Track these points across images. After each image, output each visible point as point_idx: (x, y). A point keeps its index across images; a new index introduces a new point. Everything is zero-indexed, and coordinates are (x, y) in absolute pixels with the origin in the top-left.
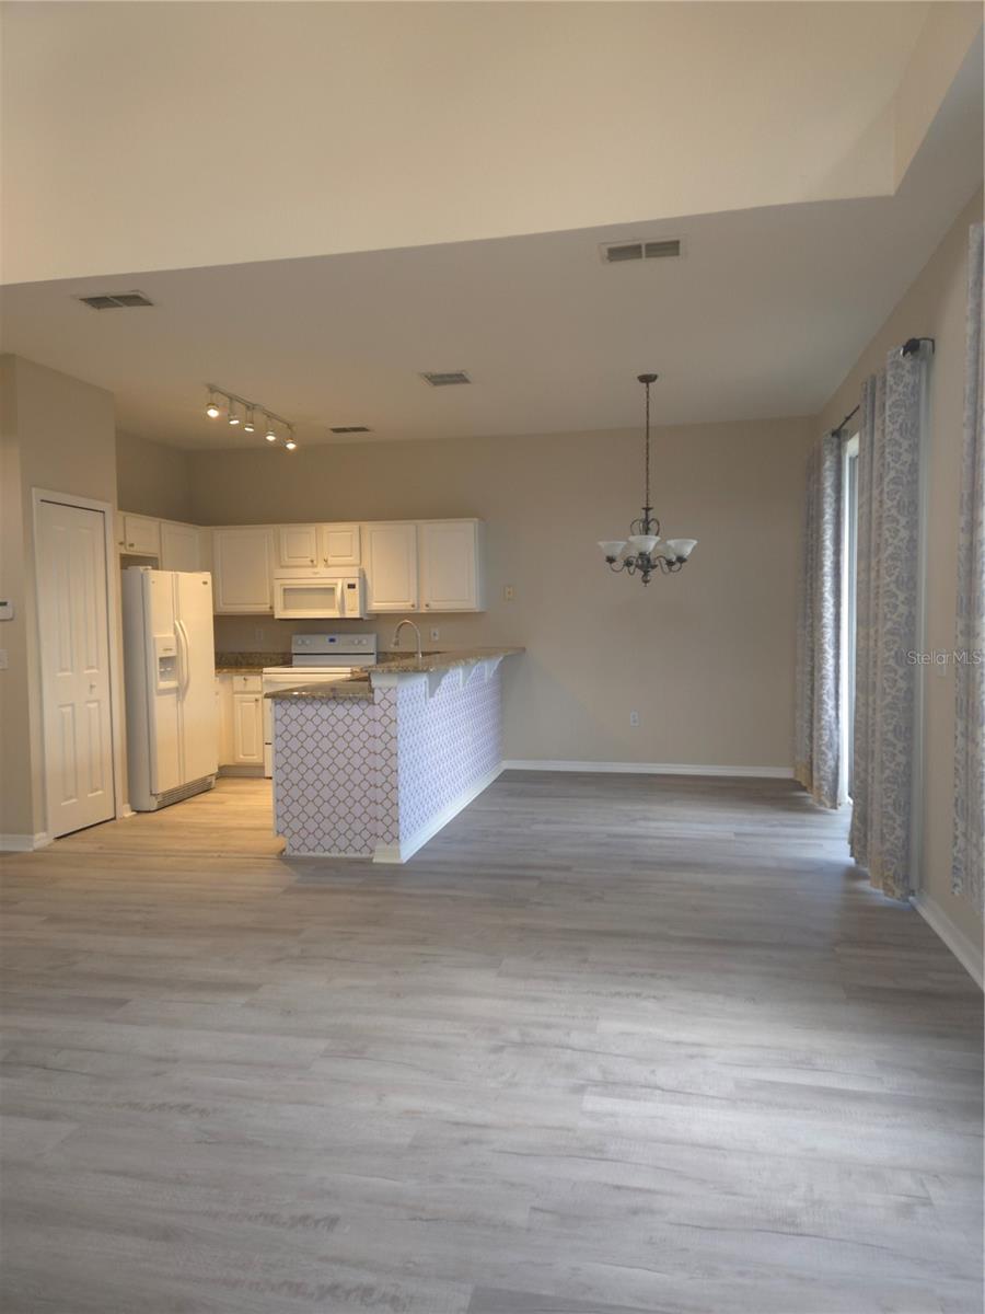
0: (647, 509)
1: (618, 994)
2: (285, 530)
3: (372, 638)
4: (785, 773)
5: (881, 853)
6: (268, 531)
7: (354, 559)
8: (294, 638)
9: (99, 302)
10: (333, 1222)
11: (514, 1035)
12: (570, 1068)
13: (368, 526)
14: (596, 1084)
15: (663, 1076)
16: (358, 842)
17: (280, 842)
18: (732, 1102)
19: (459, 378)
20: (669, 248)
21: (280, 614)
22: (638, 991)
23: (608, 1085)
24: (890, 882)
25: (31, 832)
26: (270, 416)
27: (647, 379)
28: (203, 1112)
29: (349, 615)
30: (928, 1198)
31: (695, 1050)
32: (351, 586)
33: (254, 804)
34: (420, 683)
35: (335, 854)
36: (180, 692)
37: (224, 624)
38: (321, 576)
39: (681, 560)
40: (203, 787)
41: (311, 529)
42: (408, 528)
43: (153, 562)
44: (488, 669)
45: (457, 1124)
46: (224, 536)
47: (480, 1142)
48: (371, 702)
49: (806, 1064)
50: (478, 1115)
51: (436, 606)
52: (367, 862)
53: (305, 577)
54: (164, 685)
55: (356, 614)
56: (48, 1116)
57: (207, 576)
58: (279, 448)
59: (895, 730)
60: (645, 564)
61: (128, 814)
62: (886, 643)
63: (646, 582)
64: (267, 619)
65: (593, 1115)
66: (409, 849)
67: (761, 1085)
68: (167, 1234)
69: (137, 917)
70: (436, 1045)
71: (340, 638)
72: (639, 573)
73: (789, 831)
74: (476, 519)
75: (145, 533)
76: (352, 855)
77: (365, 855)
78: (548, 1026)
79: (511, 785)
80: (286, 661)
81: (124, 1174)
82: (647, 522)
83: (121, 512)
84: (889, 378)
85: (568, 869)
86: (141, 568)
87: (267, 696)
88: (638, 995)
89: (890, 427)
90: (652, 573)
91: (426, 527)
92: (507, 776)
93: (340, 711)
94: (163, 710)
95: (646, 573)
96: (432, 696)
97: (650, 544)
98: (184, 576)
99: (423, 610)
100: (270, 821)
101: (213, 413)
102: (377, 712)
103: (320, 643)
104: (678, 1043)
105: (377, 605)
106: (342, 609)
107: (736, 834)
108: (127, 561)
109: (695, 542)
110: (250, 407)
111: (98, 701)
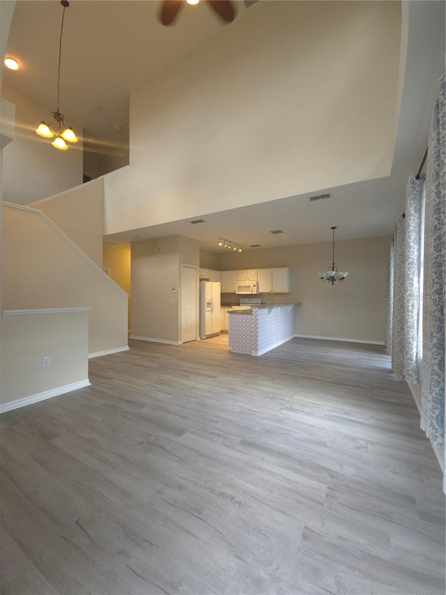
0: (333, 264)
1: (303, 391)
2: (239, 271)
3: (260, 299)
4: (383, 343)
5: (396, 365)
6: (235, 272)
7: (255, 279)
8: (241, 299)
9: (194, 222)
10: (217, 422)
11: (271, 396)
12: (282, 404)
13: (259, 270)
14: (287, 408)
15: (306, 410)
16: (248, 350)
17: (230, 348)
18: (322, 418)
19: (280, 232)
20: (328, 196)
21: (237, 293)
22: (308, 391)
23: (291, 409)
24: (399, 374)
25: (178, 341)
26: (235, 244)
27: (333, 228)
28: (197, 398)
29: (254, 293)
30: (367, 447)
31: (317, 406)
32: (254, 286)
33: (224, 340)
34: (266, 310)
35: (242, 352)
36: (212, 311)
37: (223, 295)
38: (247, 283)
39: (343, 278)
40: (216, 335)
41: (245, 271)
42: (269, 270)
43: (208, 280)
44: (290, 308)
45: (250, 410)
46: (225, 273)
47: (254, 414)
48: (252, 315)
49: (349, 414)
50: (255, 409)
51: (277, 291)
52: (250, 355)
53: (244, 283)
54: (208, 309)
55: (255, 293)
56: (168, 394)
57: (219, 283)
58: (237, 251)
59: (400, 328)
60: (332, 279)
61: (199, 339)
62: (398, 302)
63: (333, 284)
64: (234, 294)
65: (284, 414)
66: (260, 353)
67: (331, 416)
68: (184, 417)
69: (195, 360)
70: (252, 395)
71: (252, 299)
72: (331, 282)
73: (375, 359)
74: (288, 268)
75: (206, 273)
76: (246, 353)
77: (250, 353)
78: (280, 395)
79: (296, 341)
80: (239, 305)
81: (179, 406)
82: (333, 268)
83: (201, 269)
84: (398, 225)
85: (302, 362)
86: (204, 281)
87: (228, 312)
88: (308, 392)
89: (398, 239)
90: (335, 282)
91: (274, 270)
92: (295, 338)
93: (244, 316)
94: (208, 315)
95: (333, 282)
96: (269, 314)
97: (333, 273)
98: (213, 283)
99: (273, 292)
100: (227, 344)
101: (220, 244)
102: (253, 317)
103: (247, 300)
104: (313, 404)
105: (261, 291)
106: (252, 292)
107: (358, 358)
108: (201, 280)
109: (348, 273)
110: (230, 242)
111: (193, 312)
